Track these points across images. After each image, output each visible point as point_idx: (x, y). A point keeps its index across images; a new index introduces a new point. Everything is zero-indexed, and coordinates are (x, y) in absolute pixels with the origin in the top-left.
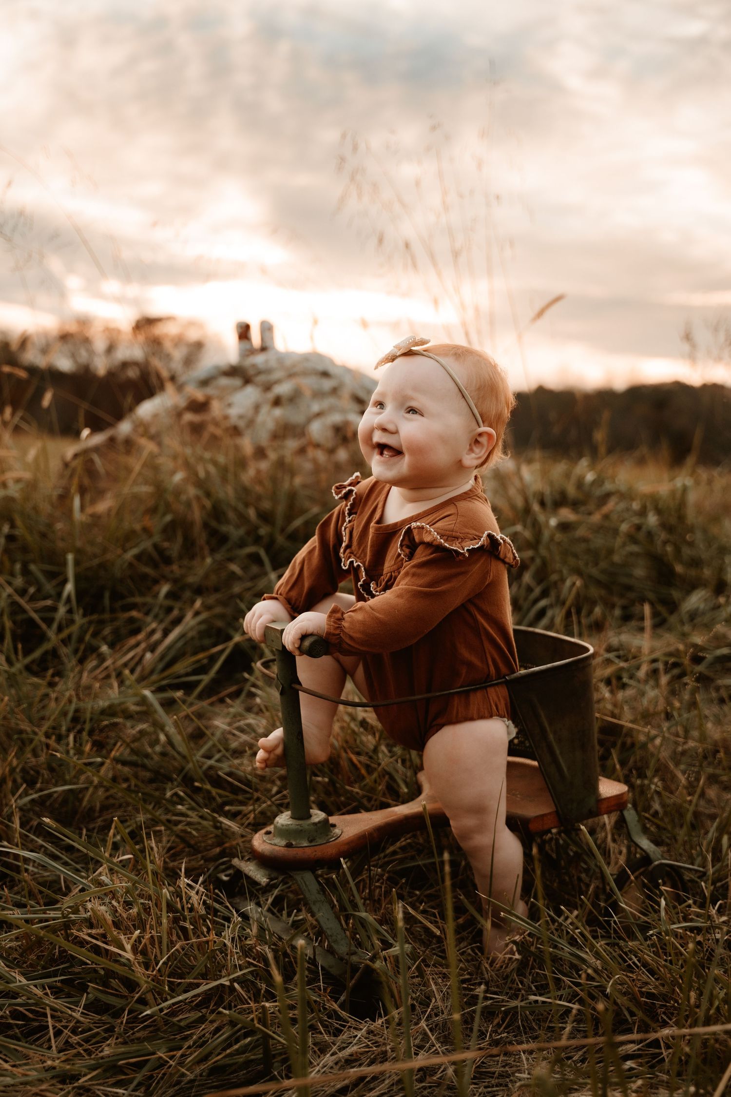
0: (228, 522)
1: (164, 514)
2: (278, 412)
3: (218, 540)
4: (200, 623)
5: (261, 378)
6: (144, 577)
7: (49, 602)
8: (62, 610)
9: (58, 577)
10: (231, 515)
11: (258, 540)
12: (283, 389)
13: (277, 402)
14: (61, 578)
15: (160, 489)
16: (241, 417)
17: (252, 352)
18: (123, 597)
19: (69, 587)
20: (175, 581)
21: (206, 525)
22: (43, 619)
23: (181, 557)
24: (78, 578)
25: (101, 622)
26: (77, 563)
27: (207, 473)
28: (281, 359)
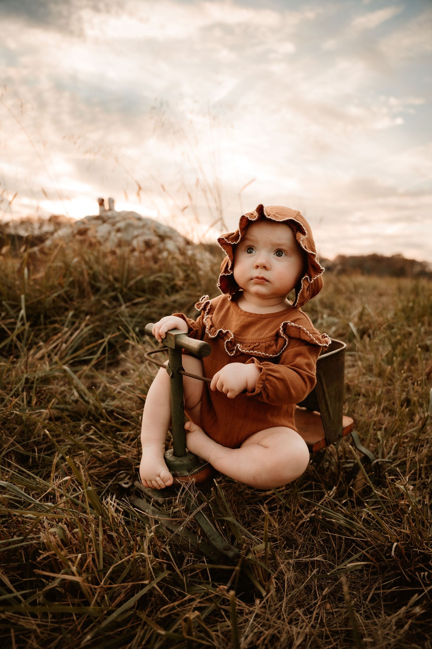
0: (99, 281)
1: (69, 277)
2: (119, 235)
3: (96, 290)
4: (90, 330)
5: (111, 221)
6: (60, 308)
7: (12, 320)
8: (19, 324)
9: (17, 307)
10: (101, 278)
11: (115, 290)
12: (121, 225)
13: (119, 230)
14: (18, 308)
15: (67, 266)
16: (102, 237)
17: (105, 211)
18: (50, 317)
19: (23, 312)
20: (76, 309)
21: (90, 283)
22: (9, 329)
23: (78, 297)
24: (27, 308)
25: (40, 330)
26: (26, 301)
27: (89, 258)
28: (119, 214)
